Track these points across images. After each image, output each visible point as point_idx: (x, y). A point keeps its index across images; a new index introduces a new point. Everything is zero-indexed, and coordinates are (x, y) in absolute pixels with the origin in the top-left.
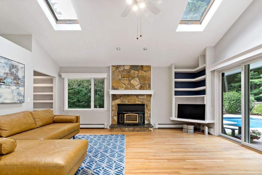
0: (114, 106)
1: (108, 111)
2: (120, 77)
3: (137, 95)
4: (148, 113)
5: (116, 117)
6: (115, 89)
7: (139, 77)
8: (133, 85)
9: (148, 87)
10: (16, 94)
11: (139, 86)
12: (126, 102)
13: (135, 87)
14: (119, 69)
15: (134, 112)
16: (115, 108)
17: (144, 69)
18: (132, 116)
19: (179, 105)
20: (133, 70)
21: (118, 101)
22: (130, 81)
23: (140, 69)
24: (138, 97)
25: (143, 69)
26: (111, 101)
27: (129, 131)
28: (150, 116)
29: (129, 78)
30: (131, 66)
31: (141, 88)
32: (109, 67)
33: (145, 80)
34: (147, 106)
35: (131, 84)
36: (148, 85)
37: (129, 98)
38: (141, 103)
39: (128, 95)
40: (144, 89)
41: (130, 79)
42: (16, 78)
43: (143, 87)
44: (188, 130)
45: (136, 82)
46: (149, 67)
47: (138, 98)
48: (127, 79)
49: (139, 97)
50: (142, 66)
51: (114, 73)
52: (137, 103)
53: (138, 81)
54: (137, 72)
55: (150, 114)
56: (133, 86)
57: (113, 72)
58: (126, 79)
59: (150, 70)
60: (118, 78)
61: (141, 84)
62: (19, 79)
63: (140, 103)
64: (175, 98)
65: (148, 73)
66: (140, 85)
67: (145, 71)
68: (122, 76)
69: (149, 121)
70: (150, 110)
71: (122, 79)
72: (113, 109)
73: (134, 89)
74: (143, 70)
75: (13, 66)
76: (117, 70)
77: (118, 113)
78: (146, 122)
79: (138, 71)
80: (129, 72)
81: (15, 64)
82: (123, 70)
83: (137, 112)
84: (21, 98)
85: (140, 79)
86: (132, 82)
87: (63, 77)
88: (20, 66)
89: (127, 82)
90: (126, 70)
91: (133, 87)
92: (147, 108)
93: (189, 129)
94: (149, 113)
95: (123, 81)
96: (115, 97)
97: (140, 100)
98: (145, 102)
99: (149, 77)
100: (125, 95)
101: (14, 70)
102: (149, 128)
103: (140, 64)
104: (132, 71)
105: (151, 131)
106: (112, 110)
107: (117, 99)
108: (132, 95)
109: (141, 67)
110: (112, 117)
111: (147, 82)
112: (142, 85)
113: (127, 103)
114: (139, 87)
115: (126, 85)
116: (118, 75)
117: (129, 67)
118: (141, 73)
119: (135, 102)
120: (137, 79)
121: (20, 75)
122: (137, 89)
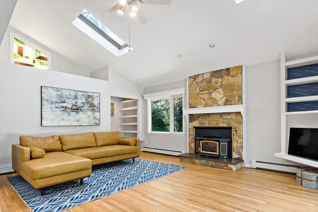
0: (191, 130)
1: (186, 135)
2: (198, 91)
3: (221, 114)
4: (237, 141)
5: (194, 144)
6: (192, 107)
7: (223, 87)
8: (214, 99)
9: (237, 100)
10: (92, 119)
11: (223, 100)
12: (205, 124)
13: (218, 102)
14: (197, 80)
15: (212, 139)
16: (193, 132)
17: (231, 74)
18: (210, 145)
19: (292, 129)
20: (215, 77)
21: (196, 124)
22: (210, 94)
23: (224, 75)
24: (222, 116)
25: (229, 73)
26: (188, 123)
27: (201, 165)
28: (242, 147)
29: (209, 90)
30: (212, 72)
31: (227, 103)
32: (186, 80)
33: (233, 90)
34: (236, 131)
35: (212, 98)
36: (237, 98)
37: (210, 119)
38: (228, 125)
39: (209, 115)
40: (230, 104)
41: (211, 91)
42: (92, 105)
43: (230, 101)
44: (304, 181)
45: (219, 95)
46: (240, 68)
47: (223, 119)
48: (208, 91)
49: (224, 117)
50: (228, 70)
52: (221, 125)
53: (222, 93)
54: (220, 80)
55: (242, 143)
56: (215, 101)
57: (190, 86)
58: (205, 92)
59: (241, 73)
60: (195, 92)
61: (226, 96)
62: (95, 106)
63: (225, 125)
64: (287, 116)
65: (237, 79)
66: (225, 98)
67: (232, 76)
68: (201, 89)
69: (240, 154)
70: (241, 137)
71: (201, 93)
72: (190, 133)
73: (216, 105)
74: (229, 75)
75: (89, 96)
76: (195, 82)
77: (195, 139)
78: (235, 155)
79: (222, 77)
80: (209, 81)
81: (90, 94)
82: (202, 80)
83: (216, 139)
84: (97, 121)
85: (225, 90)
86: (214, 95)
87: (145, 98)
88: (95, 95)
89: (206, 96)
90: (205, 80)
91: (215, 103)
92: (237, 134)
93: (305, 179)
94: (239, 141)
95: (201, 96)
96: (192, 117)
97: (225, 121)
98: (233, 124)
99: (239, 83)
100: (204, 114)
101: (90, 100)
102: (229, 165)
103: (224, 68)
104: (214, 80)
105: (232, 169)
106: (190, 135)
107: (195, 120)
108: (213, 114)
109: (226, 72)
110: (190, 144)
111: (236, 92)
112: (228, 98)
113: (207, 125)
114: (223, 102)
115: (206, 100)
116: (196, 89)
117: (209, 74)
118: (227, 80)
119: (219, 125)
120: (221, 90)
121: (96, 102)
122: (220, 105)
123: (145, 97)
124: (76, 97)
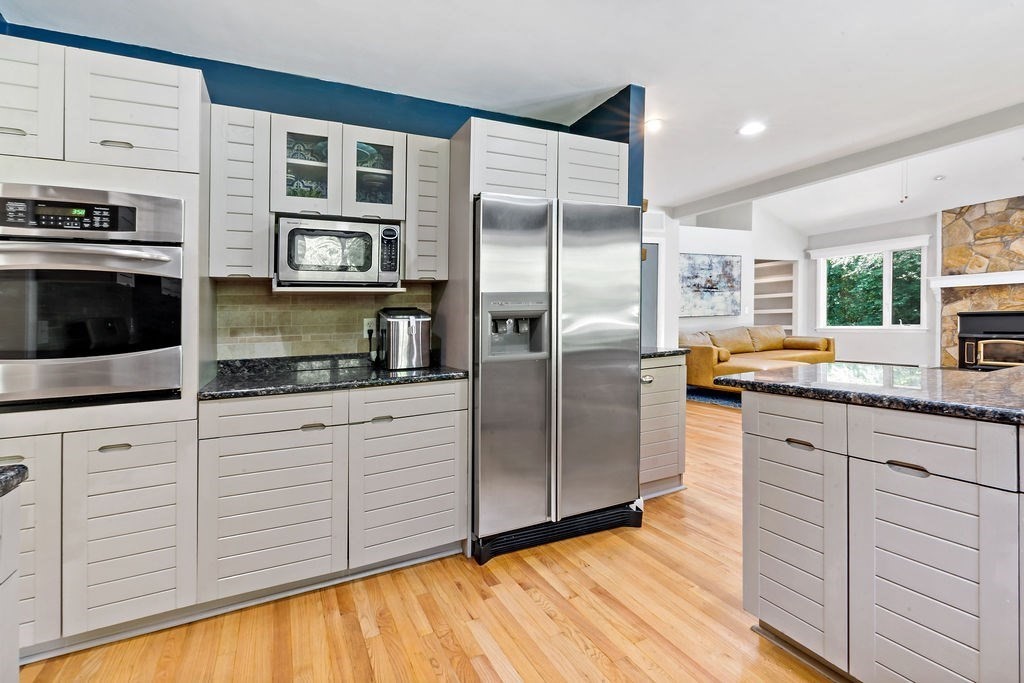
0: (949, 319)
1: (931, 331)
2: (971, 238)
5: (957, 348)
6: (952, 274)
8: (1017, 254)
10: (729, 302)
12: (990, 306)
14: (966, 217)
16: (952, 324)
18: (1007, 347)
20: (1022, 209)
21: (965, 306)
22: (1006, 244)
26: (939, 305)
29: (1002, 237)
30: (1011, 200)
32: (934, 216)
35: (1009, 254)
37: (1004, 296)
39: (1000, 288)
41: (1008, 238)
42: (730, 279)
48: (998, 239)
51: (948, 231)
56: (1019, 259)
57: (946, 230)
58: (990, 240)
60: (962, 241)
62: (734, 280)
68: (978, 235)
71: (977, 242)
72: (944, 325)
73: (1022, 266)
75: (726, 262)
76: (961, 221)
77: (960, 338)
80: (1004, 218)
81: (728, 259)
82: (983, 217)
84: (736, 308)
86: (1016, 246)
87: (813, 257)
88: (735, 259)
89: (994, 250)
90: (992, 215)
91: (1018, 263)
95: (979, 249)
96: (950, 295)
100: (988, 287)
101: (727, 269)
104: (1017, 215)
106: (944, 331)
107: (961, 299)
108: (1013, 285)
110: (943, 349)
113: (995, 308)
115: (994, 257)
116: (963, 234)
117: (1004, 205)
121: (735, 274)
123: (814, 254)
124: (710, 267)
